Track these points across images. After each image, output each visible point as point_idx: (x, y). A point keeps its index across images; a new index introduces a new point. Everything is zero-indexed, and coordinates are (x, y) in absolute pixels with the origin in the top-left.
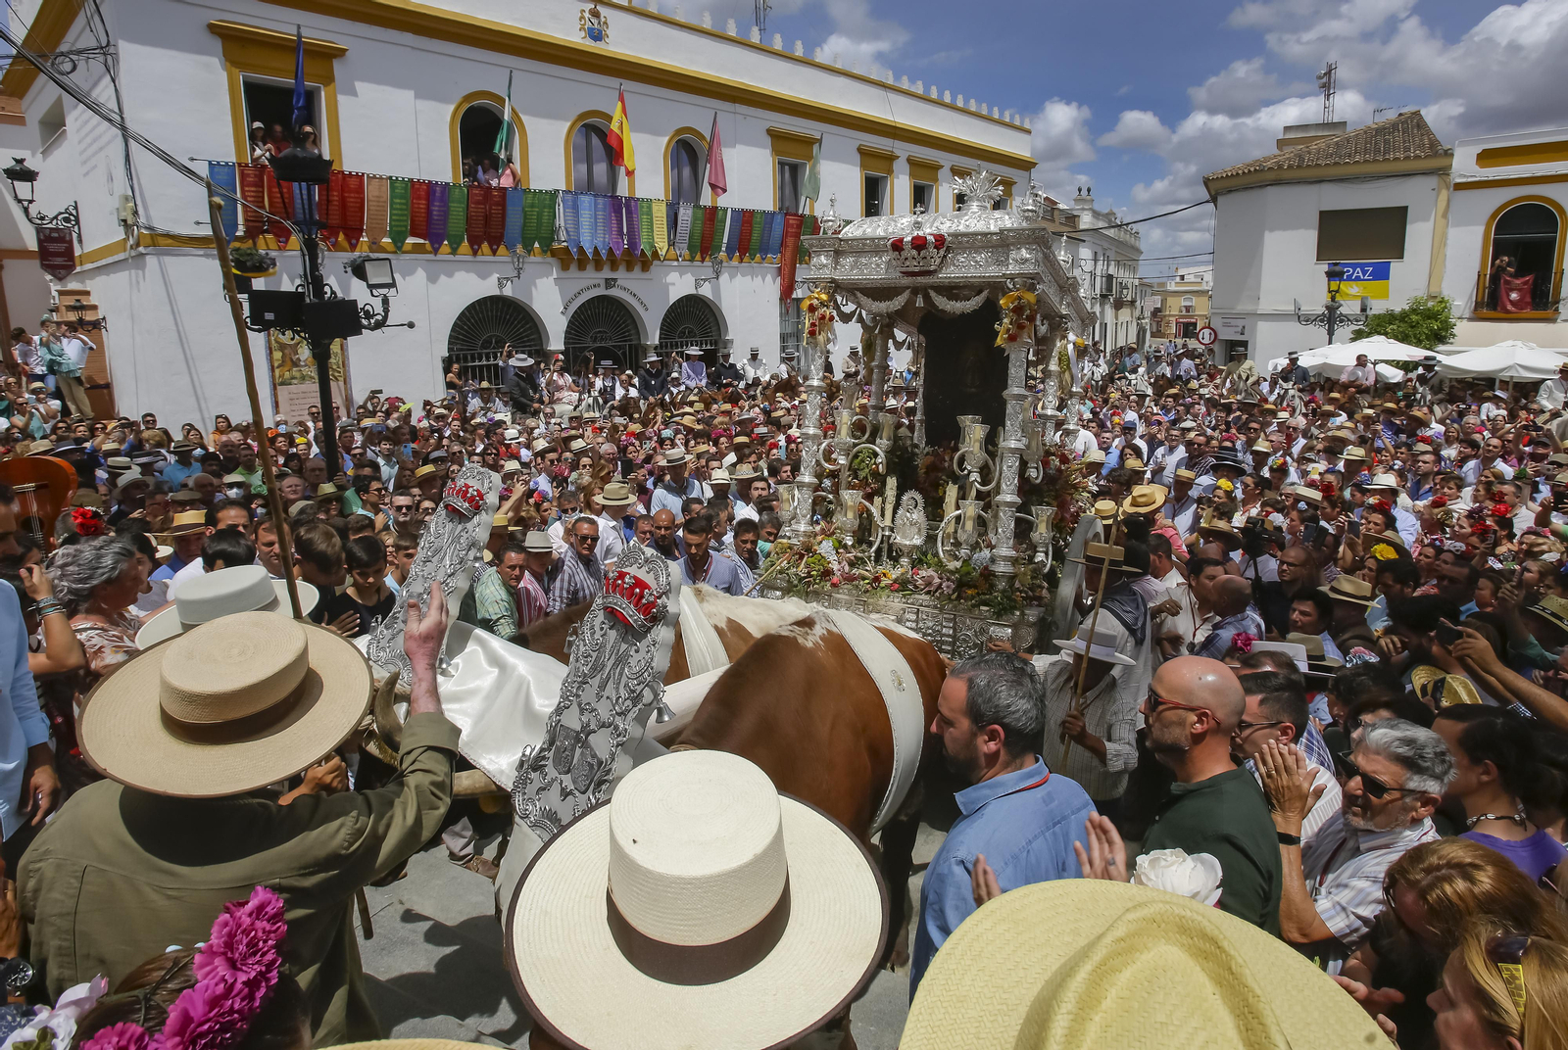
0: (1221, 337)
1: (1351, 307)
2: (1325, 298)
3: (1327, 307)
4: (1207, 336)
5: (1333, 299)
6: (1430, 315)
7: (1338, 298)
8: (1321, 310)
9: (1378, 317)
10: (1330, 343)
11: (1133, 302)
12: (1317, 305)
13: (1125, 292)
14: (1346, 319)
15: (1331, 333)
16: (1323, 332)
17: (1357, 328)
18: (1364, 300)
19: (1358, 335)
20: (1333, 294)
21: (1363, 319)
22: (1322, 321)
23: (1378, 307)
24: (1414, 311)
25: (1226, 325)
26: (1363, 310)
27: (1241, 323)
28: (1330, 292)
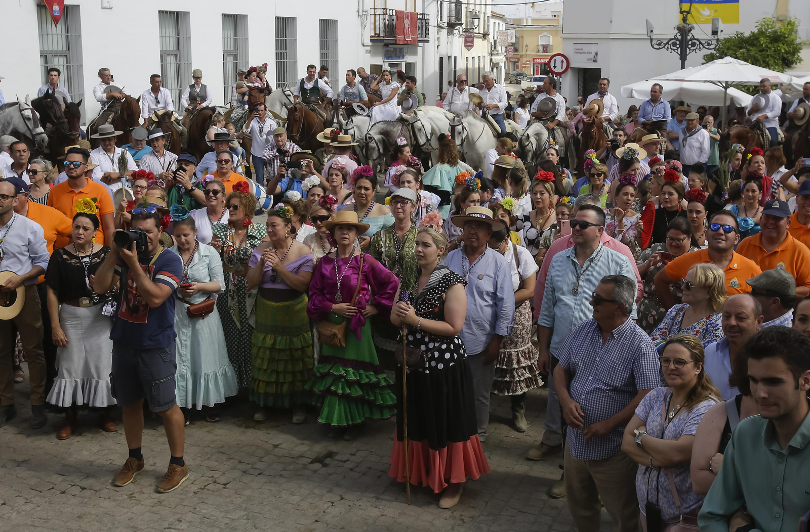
0: (573, 65)
1: (701, 32)
2: (677, 20)
3: (679, 29)
4: (558, 64)
5: (684, 20)
6: (776, 38)
7: (690, 18)
8: (672, 33)
9: (727, 40)
10: (683, 67)
11: (485, 35)
12: (668, 29)
13: (476, 21)
14: (697, 44)
15: (683, 58)
16: (675, 56)
17: (709, 52)
18: (714, 22)
19: (710, 59)
20: (685, 14)
21: (714, 42)
22: (674, 44)
23: (728, 31)
24: (761, 33)
25: (578, 52)
26: (715, 33)
27: (593, 49)
28: (681, 12)
